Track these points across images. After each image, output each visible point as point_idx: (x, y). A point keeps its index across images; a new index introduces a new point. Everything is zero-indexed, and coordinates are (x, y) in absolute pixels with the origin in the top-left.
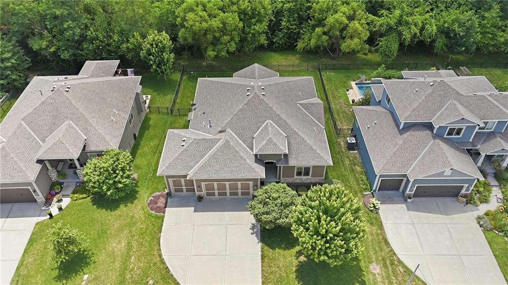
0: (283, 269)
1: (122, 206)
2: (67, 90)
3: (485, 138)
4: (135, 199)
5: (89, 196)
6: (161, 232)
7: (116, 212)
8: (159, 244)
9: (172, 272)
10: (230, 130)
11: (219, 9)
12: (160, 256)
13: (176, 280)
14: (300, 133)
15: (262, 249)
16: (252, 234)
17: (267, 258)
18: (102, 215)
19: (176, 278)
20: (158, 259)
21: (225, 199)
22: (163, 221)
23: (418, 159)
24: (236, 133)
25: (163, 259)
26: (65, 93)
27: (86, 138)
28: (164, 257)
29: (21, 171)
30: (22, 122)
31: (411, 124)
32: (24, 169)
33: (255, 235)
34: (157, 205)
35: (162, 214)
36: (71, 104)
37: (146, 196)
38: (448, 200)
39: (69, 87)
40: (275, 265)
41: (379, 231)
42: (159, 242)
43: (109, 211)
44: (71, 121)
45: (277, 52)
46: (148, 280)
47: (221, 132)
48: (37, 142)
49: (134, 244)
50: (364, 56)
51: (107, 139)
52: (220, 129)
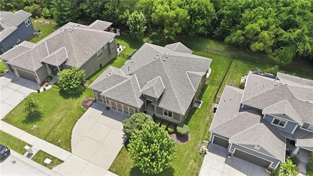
0: (126, 164)
1: (70, 99)
2: (71, 31)
3: (306, 135)
4: (78, 97)
5: (60, 88)
6: (79, 118)
7: (67, 100)
8: (75, 124)
9: (72, 141)
10: (135, 75)
12: (72, 130)
13: (71, 145)
14: (173, 90)
15: (122, 148)
16: (123, 138)
17: (122, 154)
18: (60, 99)
19: (72, 145)
20: (70, 131)
22: (84, 113)
23: (243, 131)
24: (138, 78)
25: (72, 132)
26: (69, 33)
27: (68, 58)
28: (73, 131)
29: (32, 65)
30: (46, 42)
31: (249, 107)
33: (124, 139)
34: (87, 104)
35: (86, 109)
36: (69, 39)
37: (85, 97)
38: (258, 168)
40: (123, 160)
41: (197, 168)
42: (76, 123)
43: (64, 98)
44: (65, 48)
45: (214, 40)
46: (59, 139)
47: (130, 75)
48: (47, 53)
49: (64, 119)
51: (77, 62)
52: (130, 73)
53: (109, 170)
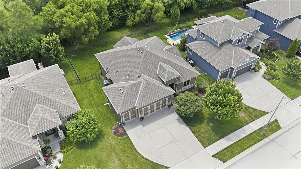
0: (206, 133)
1: (99, 142)
2: (24, 85)
3: (250, 41)
4: (104, 136)
5: (74, 146)
6: (133, 145)
7: (98, 147)
8: (137, 152)
9: (155, 162)
10: (143, 75)
11: (81, 11)
12: (143, 157)
13: (161, 165)
14: (178, 64)
15: (190, 129)
16: (180, 124)
17: (196, 132)
18: (89, 153)
19: (160, 164)
20: (143, 160)
21: (154, 113)
22: (130, 139)
23: (233, 58)
24: (147, 75)
26: (24, 88)
27: (56, 111)
28: (145, 157)
29: (27, 148)
30: (2, 117)
32: (29, 145)
33: (182, 124)
34: (120, 133)
35: (126, 136)
36: (33, 93)
37: (109, 130)
38: (248, 73)
39: (23, 83)
40: (201, 133)
42: (137, 151)
43: (94, 149)
44: (39, 104)
47: (138, 77)
49: (123, 158)
50: (160, 21)
53: (205, 147)
